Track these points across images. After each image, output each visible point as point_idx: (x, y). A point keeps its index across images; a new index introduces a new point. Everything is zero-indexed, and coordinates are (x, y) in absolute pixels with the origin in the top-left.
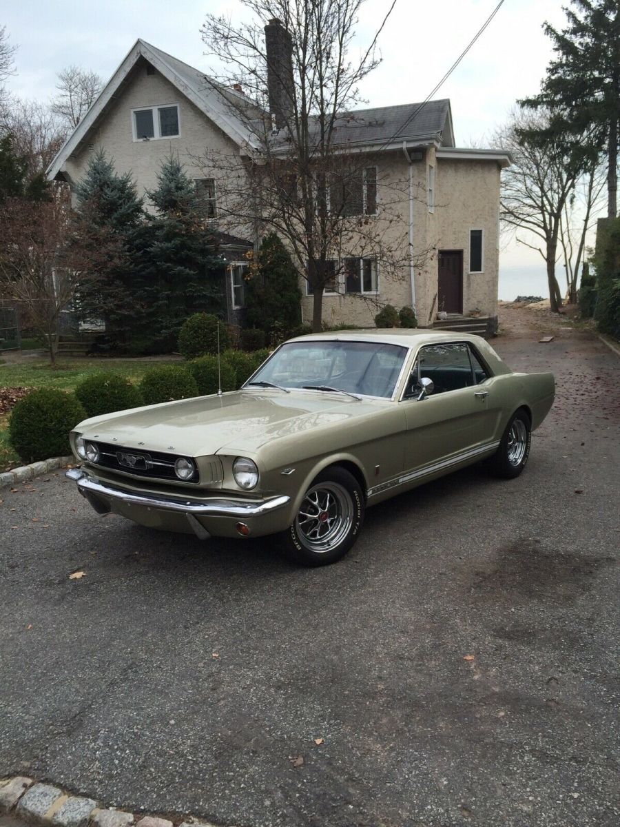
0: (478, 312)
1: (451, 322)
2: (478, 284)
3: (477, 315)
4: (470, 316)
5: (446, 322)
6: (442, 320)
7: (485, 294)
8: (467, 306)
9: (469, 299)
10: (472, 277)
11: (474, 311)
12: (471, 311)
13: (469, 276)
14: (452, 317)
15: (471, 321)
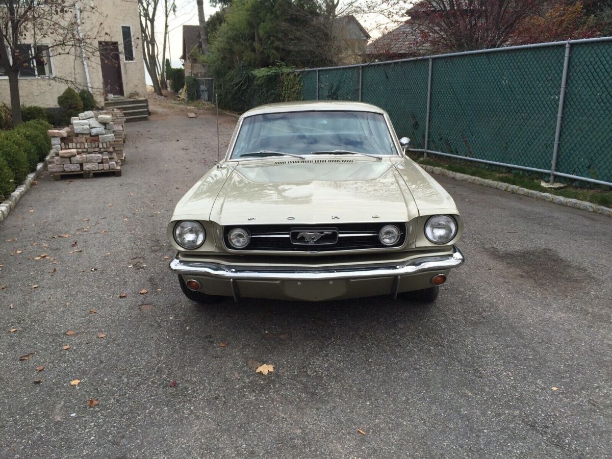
0: (137, 94)
1: (117, 103)
2: (132, 71)
3: (137, 97)
4: (130, 98)
5: (114, 103)
6: (110, 101)
7: (139, 79)
8: (127, 89)
9: (127, 83)
10: (128, 66)
11: (134, 94)
12: (131, 94)
13: (125, 64)
14: (116, 99)
15: (134, 101)
